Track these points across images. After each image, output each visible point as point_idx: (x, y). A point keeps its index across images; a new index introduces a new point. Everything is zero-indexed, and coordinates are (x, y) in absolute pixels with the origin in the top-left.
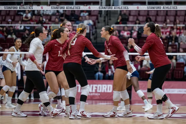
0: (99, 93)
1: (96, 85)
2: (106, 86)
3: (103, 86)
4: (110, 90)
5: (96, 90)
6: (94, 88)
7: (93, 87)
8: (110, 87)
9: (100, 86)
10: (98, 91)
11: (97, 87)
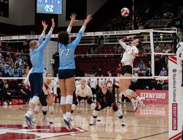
0: (156, 99)
1: (155, 94)
2: (161, 94)
3: (160, 94)
4: (164, 97)
5: (155, 97)
6: (154, 96)
7: (153, 94)
8: (164, 95)
9: (158, 94)
10: (156, 98)
11: (155, 95)
